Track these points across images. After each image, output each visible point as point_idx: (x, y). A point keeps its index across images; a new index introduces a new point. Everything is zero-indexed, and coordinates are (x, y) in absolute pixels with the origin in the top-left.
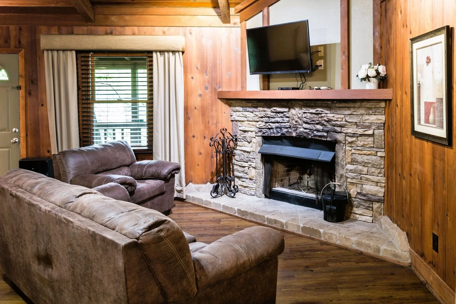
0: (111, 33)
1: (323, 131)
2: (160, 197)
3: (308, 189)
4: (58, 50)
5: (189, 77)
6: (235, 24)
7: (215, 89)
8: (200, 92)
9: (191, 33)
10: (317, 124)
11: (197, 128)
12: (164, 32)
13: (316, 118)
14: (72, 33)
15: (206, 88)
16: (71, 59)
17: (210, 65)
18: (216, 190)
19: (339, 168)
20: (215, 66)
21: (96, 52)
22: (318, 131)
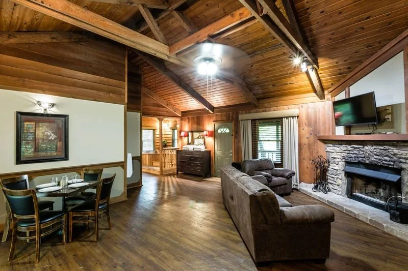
0: (265, 111)
1: (390, 161)
2: (284, 186)
3: (381, 198)
4: (245, 120)
5: (302, 128)
6: (328, 99)
7: (316, 135)
8: (307, 136)
9: (302, 107)
10: (385, 156)
11: (306, 154)
12: (288, 108)
13: (384, 152)
14: (250, 113)
15: (311, 134)
16: (250, 123)
17: (313, 122)
18: (316, 187)
19: (405, 187)
20: (316, 122)
21: (259, 119)
22: (386, 161)
